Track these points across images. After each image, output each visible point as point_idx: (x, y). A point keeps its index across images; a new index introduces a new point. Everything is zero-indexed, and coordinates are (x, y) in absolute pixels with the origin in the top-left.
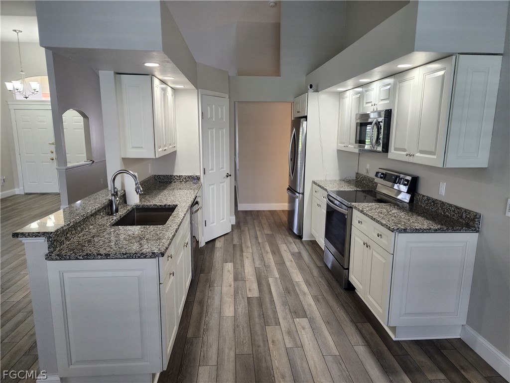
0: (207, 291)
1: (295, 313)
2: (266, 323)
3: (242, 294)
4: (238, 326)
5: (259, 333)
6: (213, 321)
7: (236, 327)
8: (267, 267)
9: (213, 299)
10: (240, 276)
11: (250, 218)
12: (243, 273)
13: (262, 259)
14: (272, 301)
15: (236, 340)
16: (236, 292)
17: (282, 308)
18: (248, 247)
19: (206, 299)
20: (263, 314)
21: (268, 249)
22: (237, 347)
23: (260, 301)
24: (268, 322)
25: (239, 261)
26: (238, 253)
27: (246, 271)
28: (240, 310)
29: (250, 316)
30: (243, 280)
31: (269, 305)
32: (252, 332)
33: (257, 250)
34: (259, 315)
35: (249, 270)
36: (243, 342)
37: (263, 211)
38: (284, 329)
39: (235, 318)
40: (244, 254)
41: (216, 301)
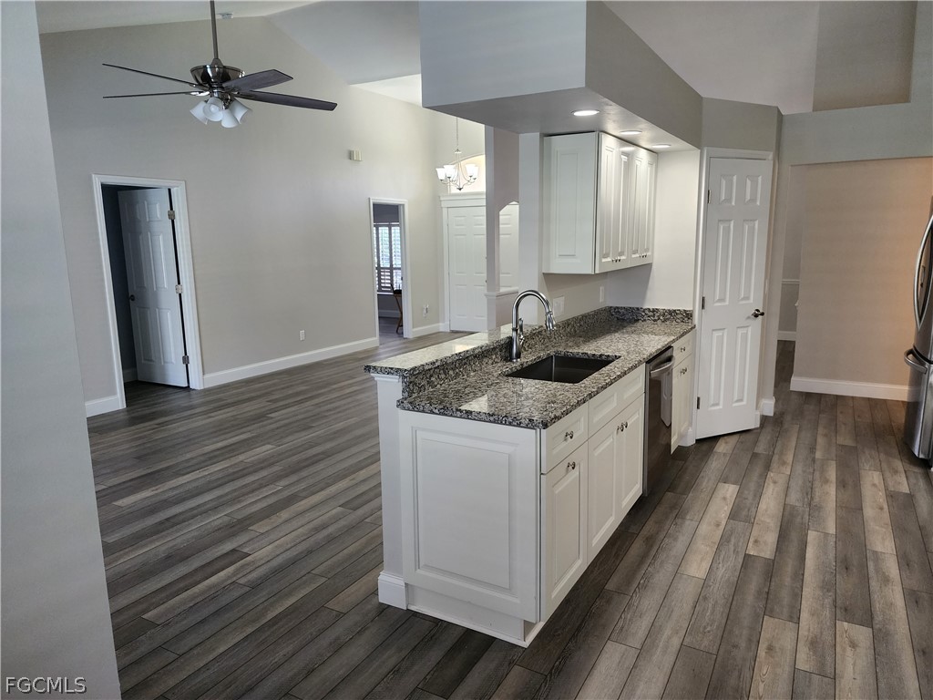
0: (668, 522)
1: (846, 610)
2: (768, 611)
3: (736, 546)
4: (705, 598)
5: (746, 622)
6: (661, 576)
7: (700, 598)
8: (814, 508)
9: (676, 539)
10: (744, 513)
11: (812, 407)
12: (754, 510)
13: (809, 491)
14: (799, 575)
15: (693, 621)
16: (725, 540)
17: (819, 592)
18: (784, 463)
19: (662, 537)
20: (768, 593)
21: (832, 474)
22: (690, 634)
23: (771, 569)
24: (772, 611)
25: (752, 486)
26: (758, 470)
27: (763, 506)
28: (721, 572)
29: (738, 588)
30: (750, 521)
31: (787, 580)
32: (731, 617)
33: (804, 472)
34: (759, 592)
35: (769, 505)
36: (705, 628)
37: (853, 397)
38: (806, 633)
39: (705, 583)
40: (771, 474)
41: (679, 546)
